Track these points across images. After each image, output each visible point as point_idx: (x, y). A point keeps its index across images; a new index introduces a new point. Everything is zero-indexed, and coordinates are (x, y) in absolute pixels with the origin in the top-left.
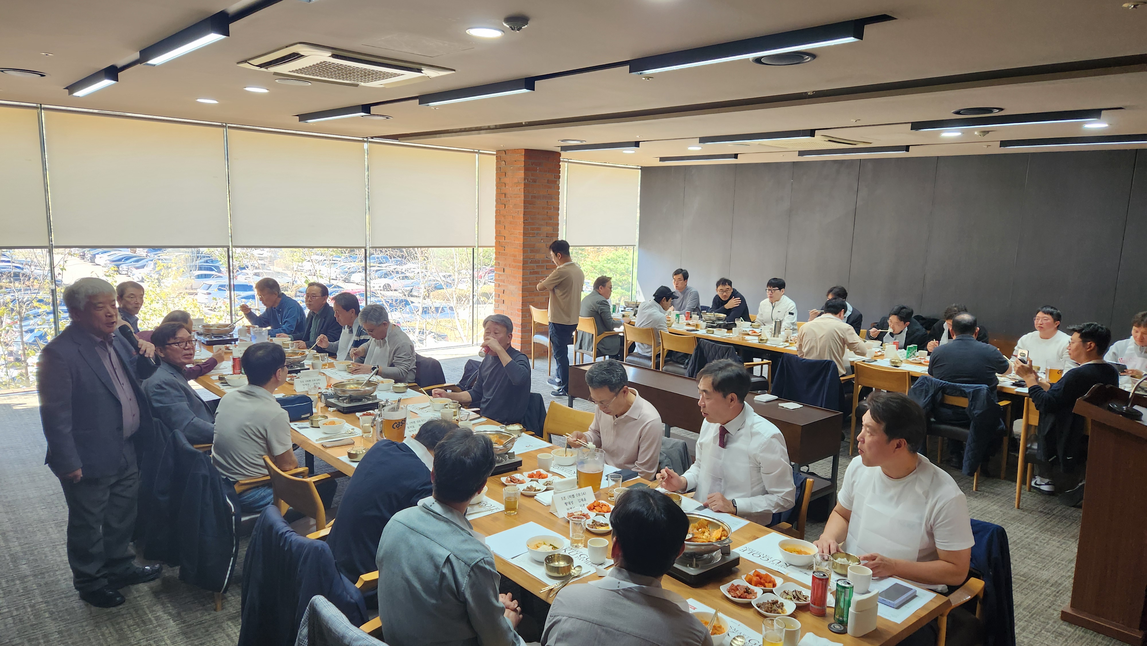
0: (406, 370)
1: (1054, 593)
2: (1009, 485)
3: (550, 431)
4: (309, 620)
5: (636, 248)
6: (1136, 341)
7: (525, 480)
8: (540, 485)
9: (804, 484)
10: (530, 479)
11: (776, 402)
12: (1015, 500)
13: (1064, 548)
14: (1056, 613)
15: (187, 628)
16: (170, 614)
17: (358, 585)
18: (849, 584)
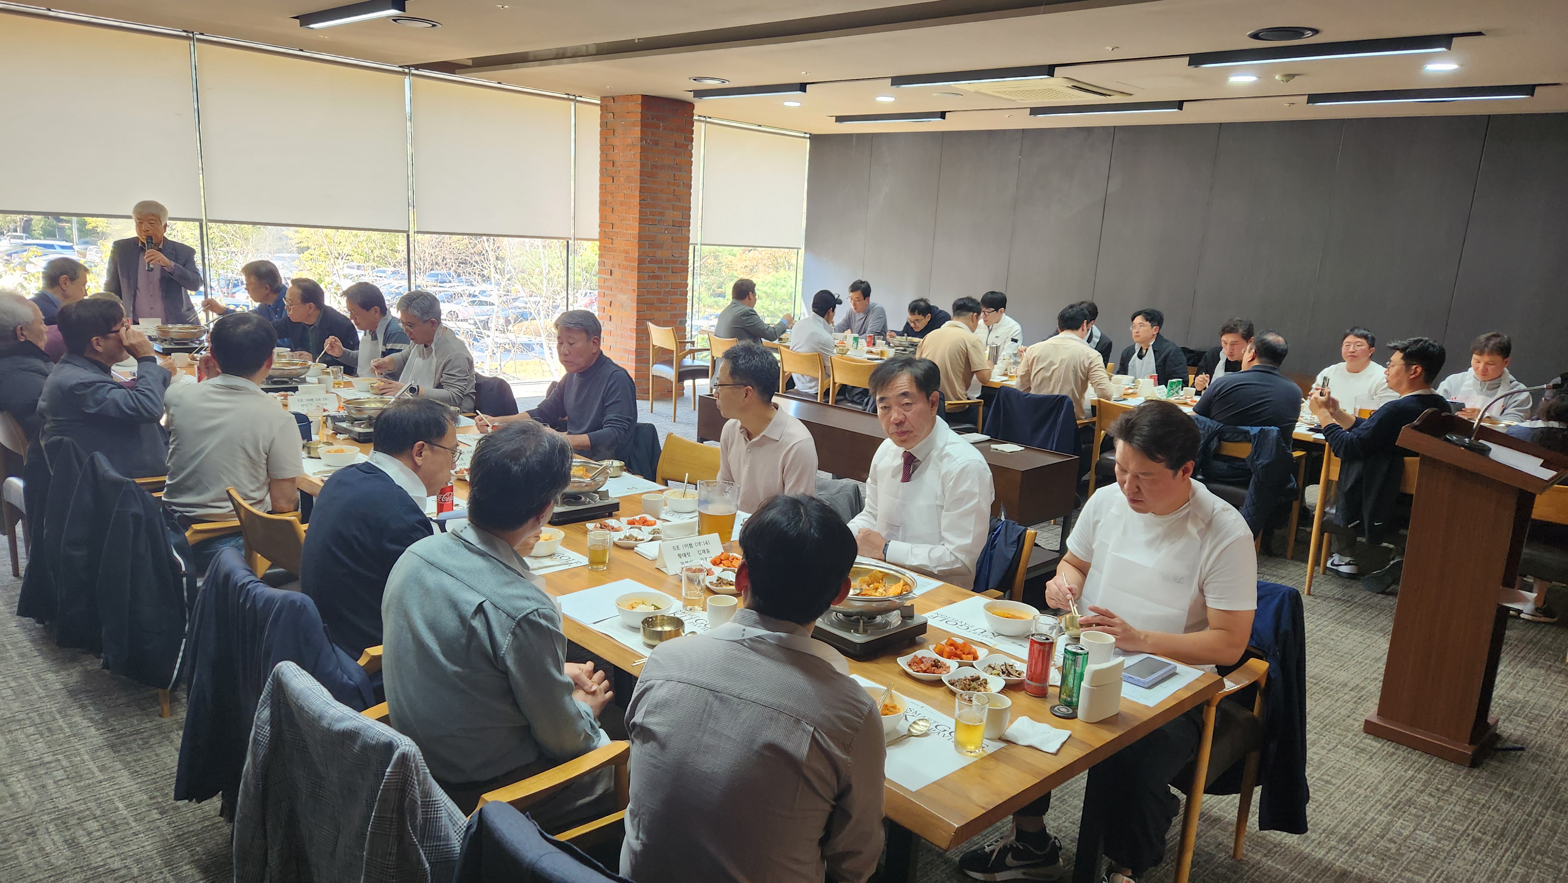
0: (461, 395)
1: (1355, 699)
2: (1297, 565)
3: (666, 476)
4: (271, 698)
5: (802, 252)
6: (1477, 374)
7: (622, 527)
8: (645, 533)
9: (1023, 534)
10: (630, 526)
11: (987, 444)
12: (1305, 585)
13: (1368, 643)
14: (1357, 724)
15: (117, 739)
16: (91, 720)
17: (362, 662)
18: (1082, 649)
